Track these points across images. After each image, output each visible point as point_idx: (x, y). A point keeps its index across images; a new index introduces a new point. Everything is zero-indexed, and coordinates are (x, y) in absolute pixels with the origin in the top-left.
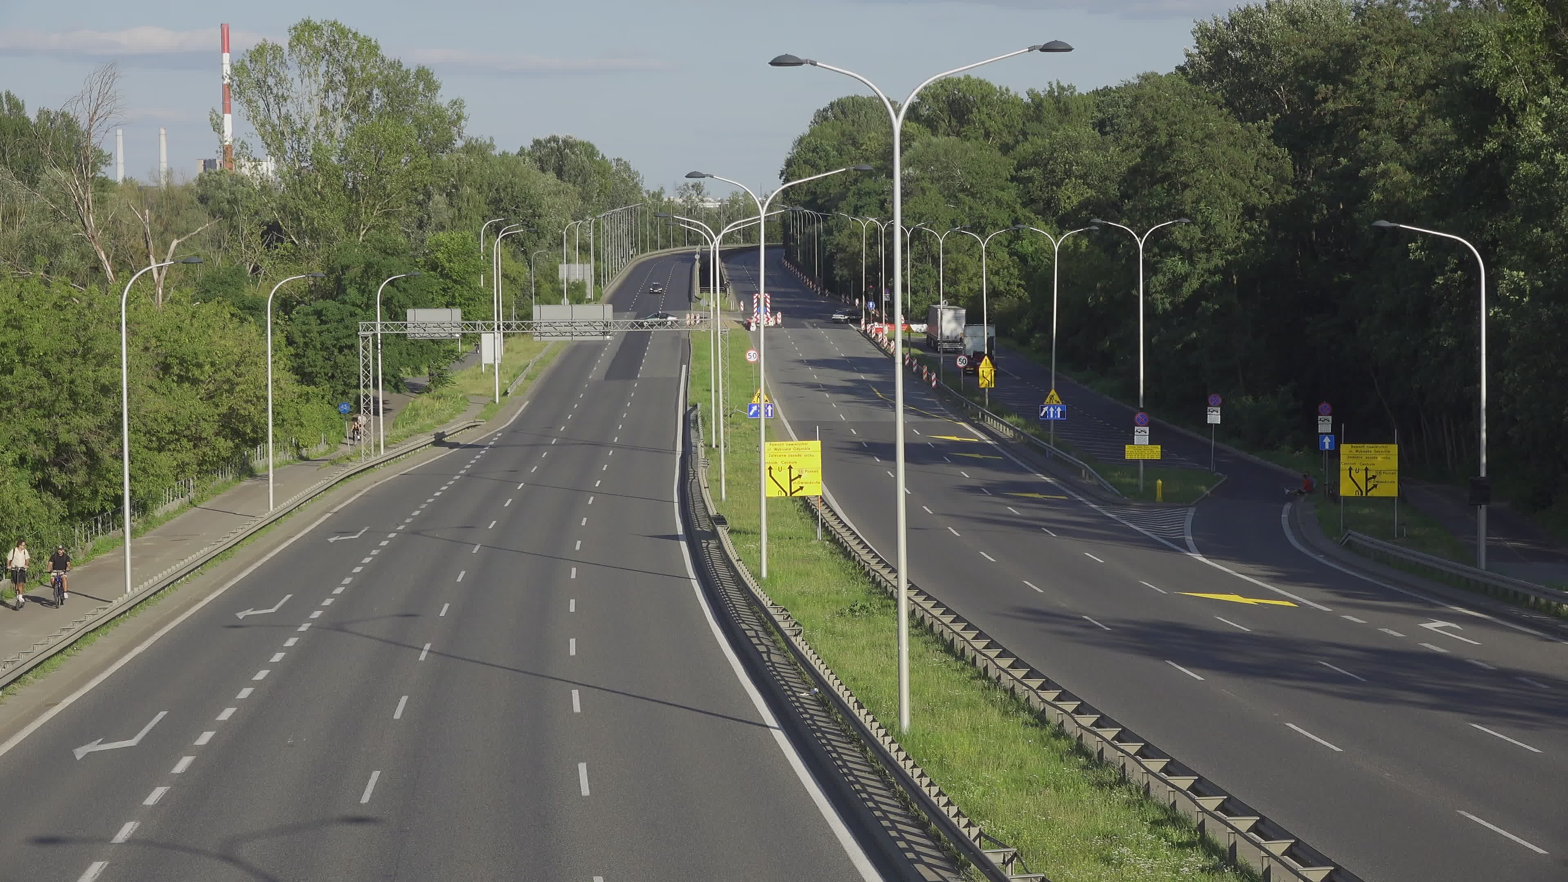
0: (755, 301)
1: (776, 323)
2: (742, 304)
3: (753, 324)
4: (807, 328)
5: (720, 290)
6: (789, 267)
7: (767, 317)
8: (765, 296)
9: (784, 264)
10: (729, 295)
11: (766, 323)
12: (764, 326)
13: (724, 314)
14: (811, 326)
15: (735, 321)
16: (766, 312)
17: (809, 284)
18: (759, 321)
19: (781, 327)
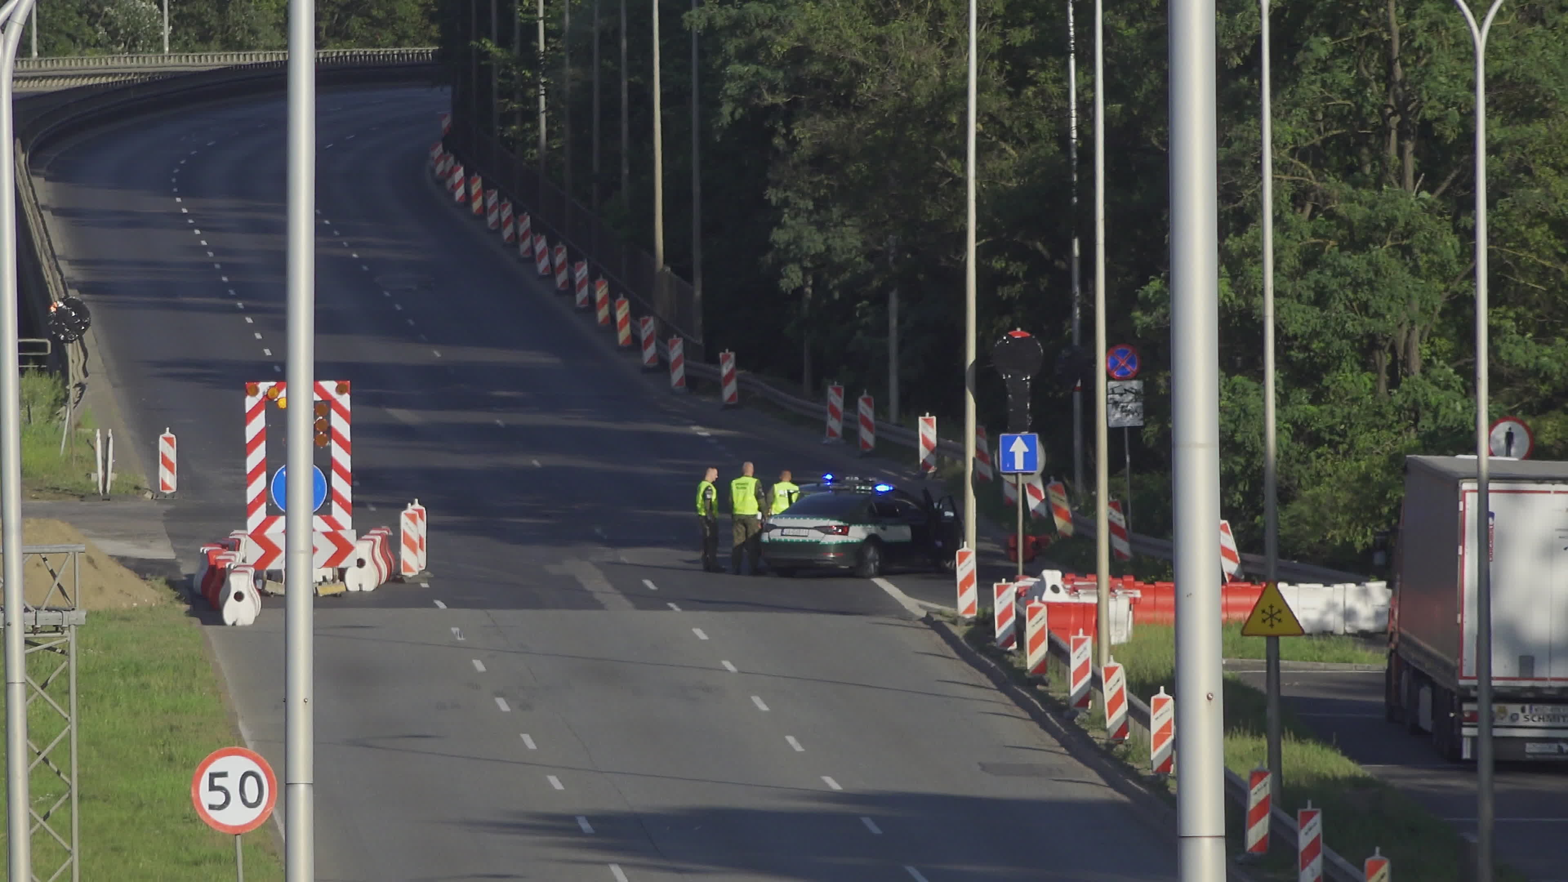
0: (255, 427)
1: (395, 577)
2: (167, 449)
3: (240, 582)
4: (598, 606)
5: (22, 360)
6: (476, 205)
7: (334, 537)
8: (318, 398)
9: (441, 181)
10: (81, 386)
11: (329, 573)
12: (316, 595)
13: (49, 514)
14: (628, 595)
15: (123, 560)
16: (328, 500)
17: (612, 317)
18: (277, 564)
19: (423, 600)
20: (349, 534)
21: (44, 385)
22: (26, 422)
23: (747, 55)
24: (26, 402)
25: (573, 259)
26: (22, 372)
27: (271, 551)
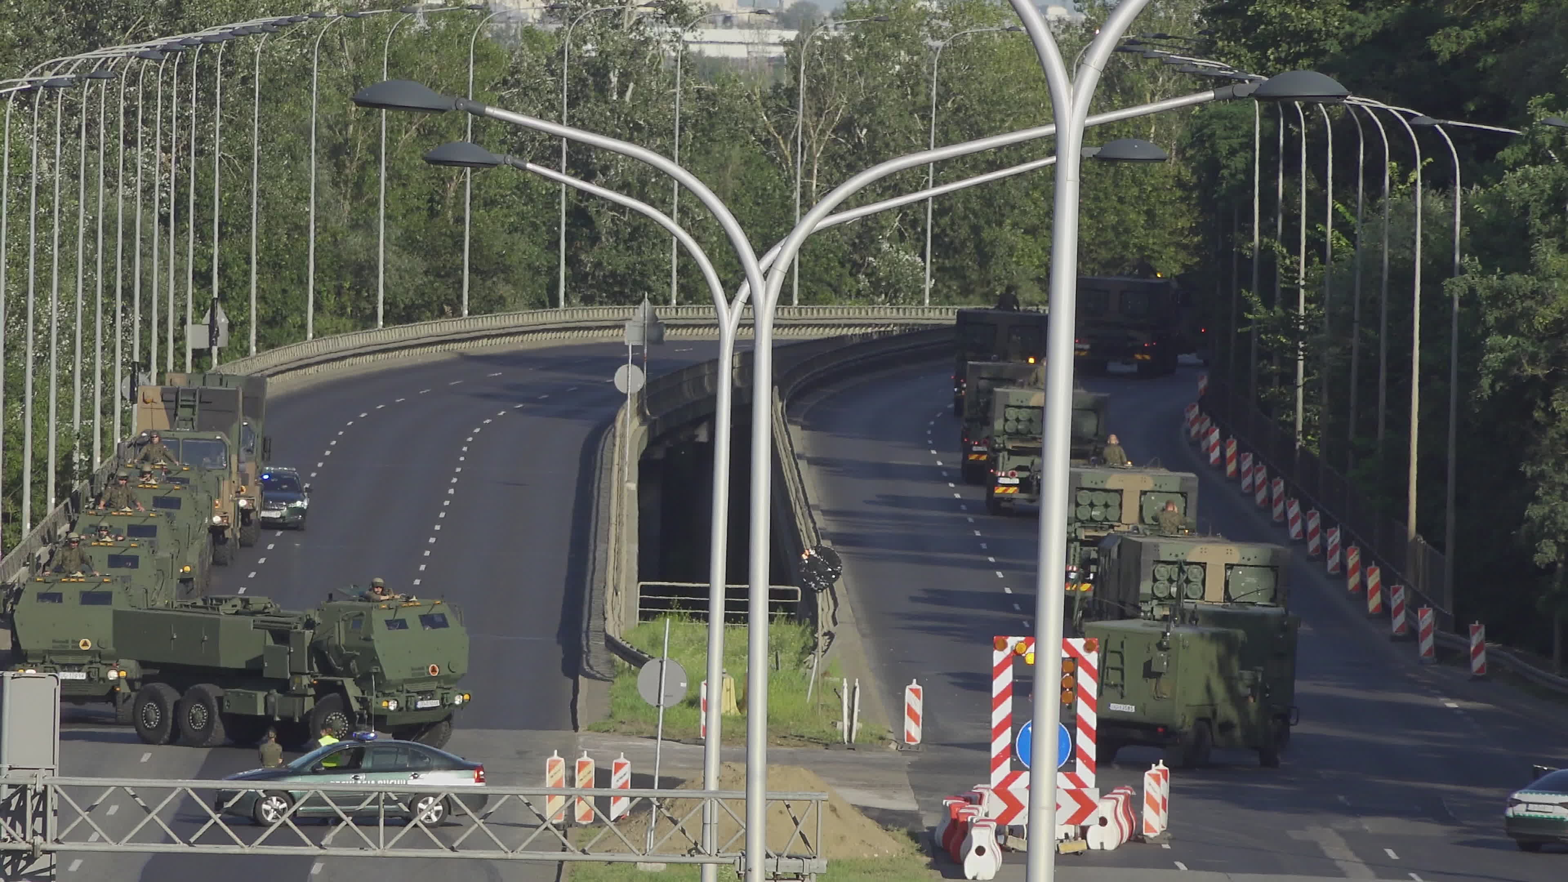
0: (1002, 682)
1: (1136, 837)
2: (913, 700)
3: (982, 836)
4: (1340, 873)
5: (772, 607)
6: (1231, 468)
7: (1077, 795)
8: (1066, 655)
9: (1196, 443)
10: (830, 635)
11: (1071, 830)
12: (1057, 852)
13: (793, 761)
14: (1369, 864)
15: (865, 810)
16: (1073, 756)
17: (1363, 584)
18: (1020, 819)
19: (1165, 861)
20: (1092, 792)
21: (793, 632)
22: (774, 667)
23: (1506, 327)
24: (774, 648)
25: (1326, 524)
26: (771, 619)
27: (1014, 807)
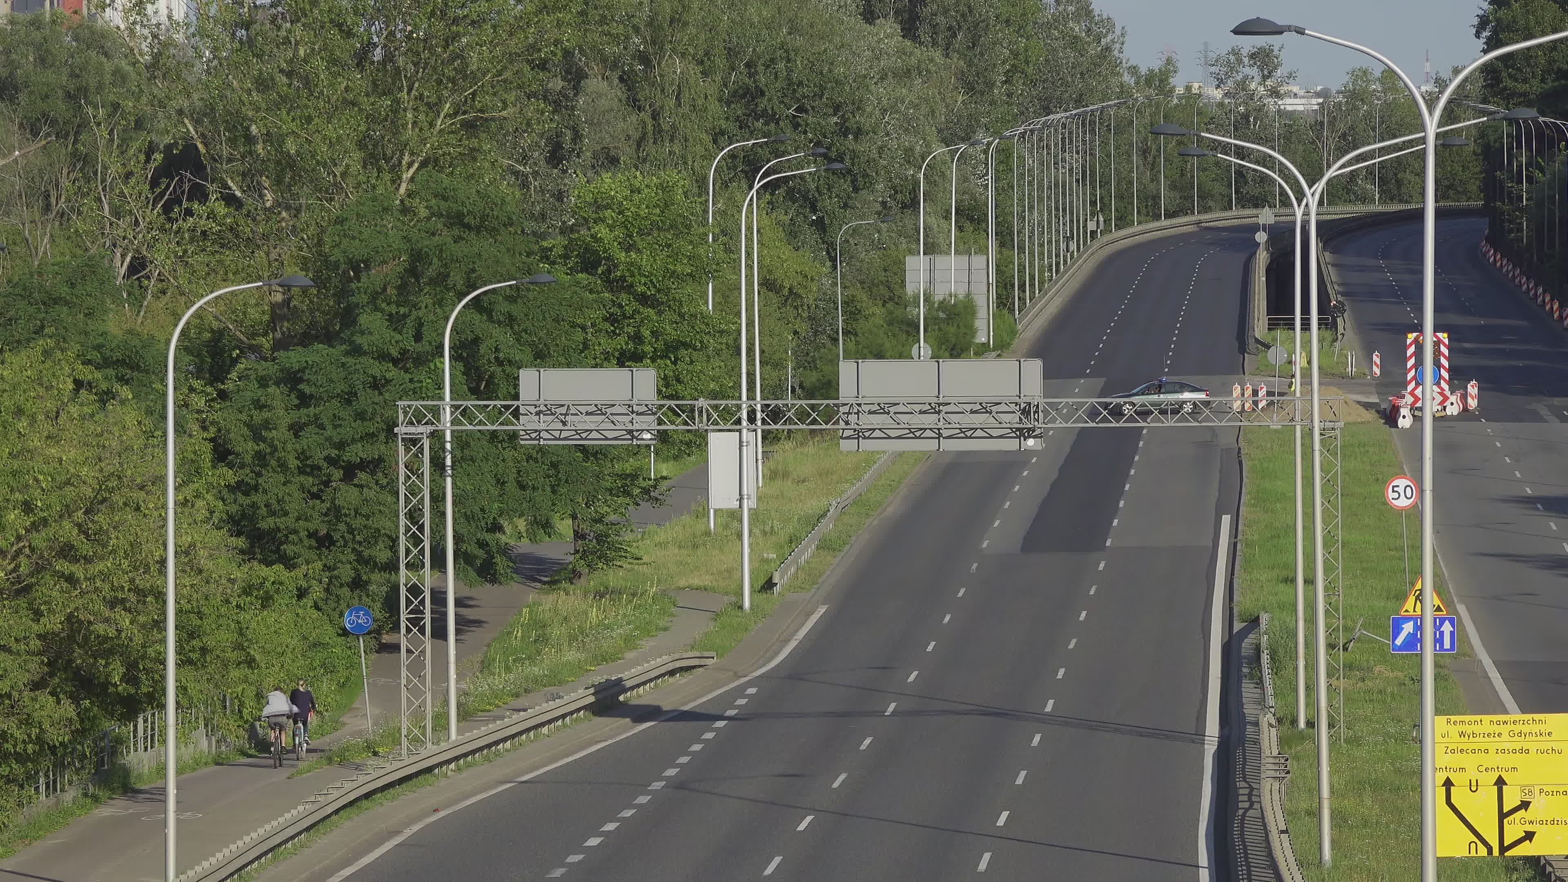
0: (1411, 350)
1: (1465, 409)
2: (1376, 359)
3: (1404, 411)
4: (1546, 421)
5: (1319, 324)
6: (1498, 264)
7: (1442, 394)
8: (1435, 339)
9: (1485, 255)
10: (1343, 334)
11: (1440, 408)
12: (1434, 416)
13: (1329, 384)
14: (1557, 417)
15: (1359, 403)
16: (1440, 379)
17: (1552, 308)
18: (1419, 404)
19: (1478, 419)
20: (1447, 393)
21: (1328, 334)
22: (1321, 348)
24: (1321, 341)
25: (1536, 286)
26: (1319, 329)
27: (1417, 399)
